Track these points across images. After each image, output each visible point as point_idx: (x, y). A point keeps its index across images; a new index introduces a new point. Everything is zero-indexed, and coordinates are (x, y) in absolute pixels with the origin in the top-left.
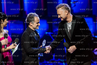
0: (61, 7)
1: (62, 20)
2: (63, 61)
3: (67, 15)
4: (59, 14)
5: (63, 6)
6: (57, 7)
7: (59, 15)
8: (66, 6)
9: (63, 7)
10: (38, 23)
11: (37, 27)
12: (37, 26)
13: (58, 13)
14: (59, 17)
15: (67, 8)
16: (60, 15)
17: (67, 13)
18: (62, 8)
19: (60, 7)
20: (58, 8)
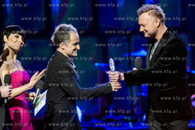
0: (147, 11)
1: (146, 35)
2: (129, 119)
3: (158, 27)
4: (142, 23)
5: (152, 9)
6: (140, 10)
7: (142, 27)
8: (157, 9)
9: (151, 11)
10: (76, 44)
11: (75, 52)
12: (74, 50)
13: (140, 23)
14: (142, 29)
15: (158, 13)
16: (144, 26)
17: (158, 24)
18: (149, 12)
19: (145, 11)
20: (142, 12)
